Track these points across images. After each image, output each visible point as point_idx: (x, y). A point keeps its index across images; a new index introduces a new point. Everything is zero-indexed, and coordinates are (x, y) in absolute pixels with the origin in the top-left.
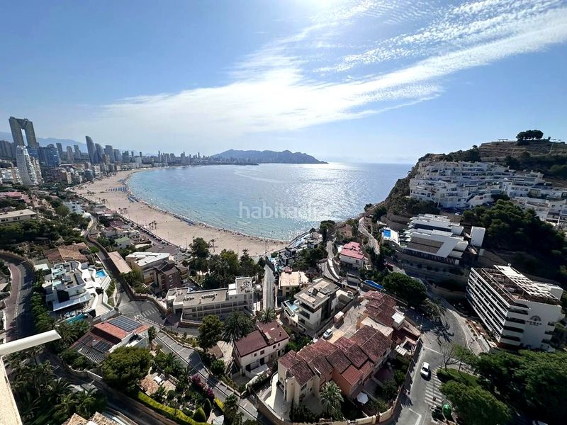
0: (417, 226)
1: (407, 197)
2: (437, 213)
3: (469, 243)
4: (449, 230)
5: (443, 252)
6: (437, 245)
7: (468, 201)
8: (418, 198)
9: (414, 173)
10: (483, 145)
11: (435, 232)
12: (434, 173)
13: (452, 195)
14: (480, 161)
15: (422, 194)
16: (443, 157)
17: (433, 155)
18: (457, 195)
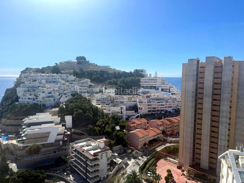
0: (29, 125)
1: (17, 103)
2: (42, 111)
3: (65, 127)
4: (52, 122)
5: (52, 139)
6: (46, 135)
7: (59, 99)
8: (26, 102)
9: (19, 83)
10: (60, 63)
11: (43, 126)
12: (34, 82)
13: (49, 97)
14: (61, 73)
15: (29, 99)
16: (38, 71)
17: (31, 69)
18: (52, 97)
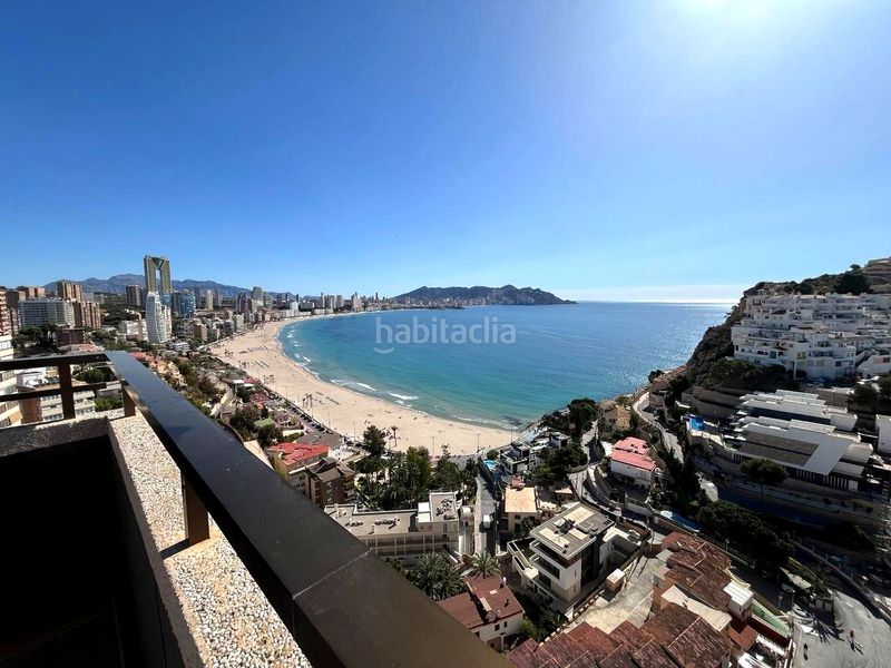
0: (756, 412)
1: (728, 358)
2: (793, 387)
3: (875, 447)
4: (826, 422)
5: (821, 464)
6: (804, 451)
7: (857, 365)
8: (752, 360)
9: (737, 316)
10: (871, 264)
11: (794, 423)
12: (778, 316)
13: (822, 354)
14: (871, 292)
15: (759, 353)
16: (790, 288)
17: (772, 285)
18: (831, 354)
